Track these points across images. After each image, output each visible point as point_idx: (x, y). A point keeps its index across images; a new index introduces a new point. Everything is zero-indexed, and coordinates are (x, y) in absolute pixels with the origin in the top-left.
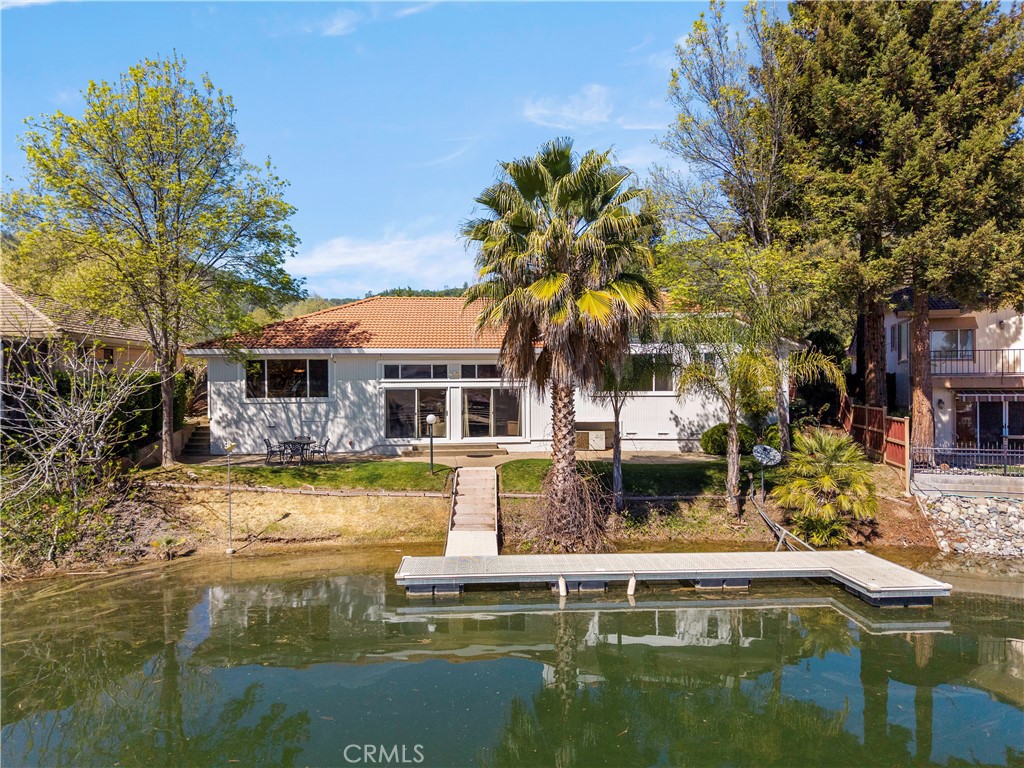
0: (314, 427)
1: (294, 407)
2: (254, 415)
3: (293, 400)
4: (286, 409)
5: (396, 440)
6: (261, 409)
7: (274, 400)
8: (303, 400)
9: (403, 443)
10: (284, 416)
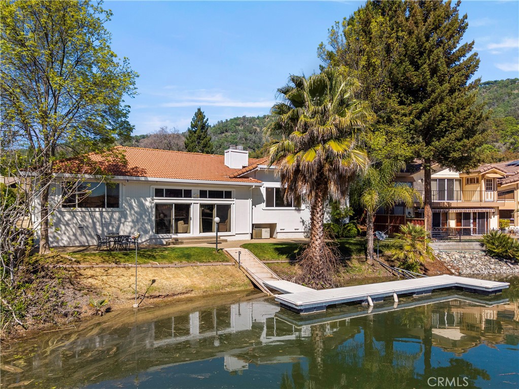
0: (110, 228)
1: (97, 215)
2: (69, 220)
3: (97, 209)
4: (92, 217)
5: (163, 235)
6: (74, 216)
7: (84, 209)
8: (104, 210)
9: (167, 237)
10: (91, 221)
